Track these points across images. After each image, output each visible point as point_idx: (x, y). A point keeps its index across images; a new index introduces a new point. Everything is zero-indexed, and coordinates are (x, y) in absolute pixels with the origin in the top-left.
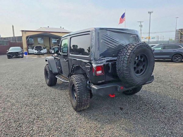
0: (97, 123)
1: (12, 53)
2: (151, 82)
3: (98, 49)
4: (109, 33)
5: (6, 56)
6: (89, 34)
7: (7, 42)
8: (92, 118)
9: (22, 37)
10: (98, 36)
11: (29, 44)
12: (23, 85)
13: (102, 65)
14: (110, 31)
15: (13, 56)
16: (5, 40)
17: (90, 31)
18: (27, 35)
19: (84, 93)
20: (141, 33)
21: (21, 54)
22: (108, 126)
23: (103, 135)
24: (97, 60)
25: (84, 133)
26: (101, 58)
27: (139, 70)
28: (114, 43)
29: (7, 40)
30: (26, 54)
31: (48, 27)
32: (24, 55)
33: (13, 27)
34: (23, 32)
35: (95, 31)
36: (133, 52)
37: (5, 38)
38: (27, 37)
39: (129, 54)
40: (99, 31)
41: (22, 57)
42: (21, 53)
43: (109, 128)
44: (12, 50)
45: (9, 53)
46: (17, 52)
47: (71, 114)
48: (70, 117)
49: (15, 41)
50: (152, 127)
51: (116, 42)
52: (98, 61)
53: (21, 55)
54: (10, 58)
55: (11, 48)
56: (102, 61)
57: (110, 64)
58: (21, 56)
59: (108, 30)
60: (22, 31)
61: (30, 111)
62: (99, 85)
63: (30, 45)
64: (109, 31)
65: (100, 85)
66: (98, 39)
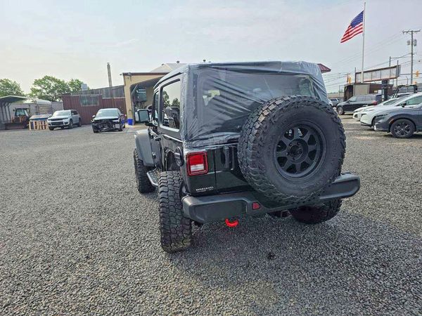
0: (195, 284)
1: (101, 120)
2: (350, 193)
3: (195, 113)
4: (223, 75)
5: (90, 128)
6: (179, 80)
7: (96, 98)
8: (192, 270)
9: (123, 87)
10: (195, 83)
11: (138, 102)
12: (94, 188)
13: (204, 150)
14: (226, 69)
15: (104, 127)
16: (92, 95)
17: (180, 73)
18: (133, 83)
19: (174, 214)
20: (412, 60)
21: (117, 123)
22: (218, 292)
23: (194, 312)
24: (192, 141)
25: (156, 302)
26: (202, 135)
27: (298, 165)
28: (239, 100)
29: (95, 95)
30: (130, 124)
31: (178, 62)
32: (127, 125)
33: (109, 66)
34: (126, 77)
35: (189, 73)
36: (269, 120)
37: (92, 91)
38: (132, 88)
39: (258, 126)
40: (199, 72)
41: (120, 130)
42: (118, 121)
43: (218, 297)
44: (102, 115)
45: (97, 121)
46: (111, 120)
47: (153, 258)
48: (148, 264)
49: (112, 96)
50: (323, 309)
51: (242, 95)
52: (194, 143)
53: (117, 126)
54: (97, 132)
55: (100, 112)
56: (205, 142)
57: (226, 148)
58: (119, 127)
59: (221, 69)
60: (125, 75)
61: (80, 243)
62: (199, 196)
63: (139, 104)
64: (225, 71)
65: (201, 198)
66: (195, 90)
